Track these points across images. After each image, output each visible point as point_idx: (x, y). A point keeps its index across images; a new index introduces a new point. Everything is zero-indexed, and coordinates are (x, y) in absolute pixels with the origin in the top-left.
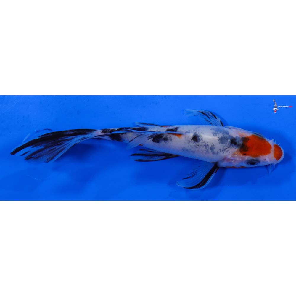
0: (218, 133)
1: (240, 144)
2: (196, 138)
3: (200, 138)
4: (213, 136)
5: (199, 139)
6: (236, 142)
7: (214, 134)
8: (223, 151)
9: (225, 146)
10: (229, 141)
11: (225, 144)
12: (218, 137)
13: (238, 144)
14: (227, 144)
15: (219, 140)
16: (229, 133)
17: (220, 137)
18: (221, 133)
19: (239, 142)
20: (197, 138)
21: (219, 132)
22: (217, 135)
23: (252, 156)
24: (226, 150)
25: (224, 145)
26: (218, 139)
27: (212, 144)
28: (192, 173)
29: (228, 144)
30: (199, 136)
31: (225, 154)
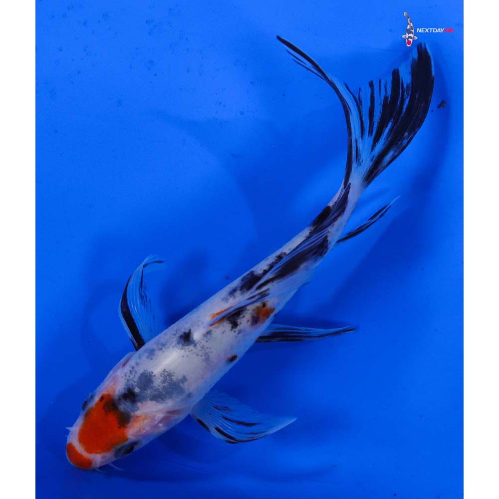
0: (164, 382)
1: (120, 405)
2: (186, 338)
3: (180, 345)
4: (165, 370)
5: (179, 343)
6: (128, 400)
7: (166, 374)
8: (133, 368)
9: (135, 376)
10: (137, 390)
11: (136, 379)
12: (155, 376)
13: (123, 401)
14: (135, 382)
15: (150, 375)
16: (154, 402)
17: (154, 380)
18: (161, 386)
19: (125, 405)
20: (183, 342)
21: (165, 385)
22: (162, 379)
23: (92, 409)
24: (128, 374)
25: (138, 375)
26: (152, 372)
27: (154, 357)
28: (146, 297)
29: (133, 383)
30: (183, 345)
31: (127, 368)
